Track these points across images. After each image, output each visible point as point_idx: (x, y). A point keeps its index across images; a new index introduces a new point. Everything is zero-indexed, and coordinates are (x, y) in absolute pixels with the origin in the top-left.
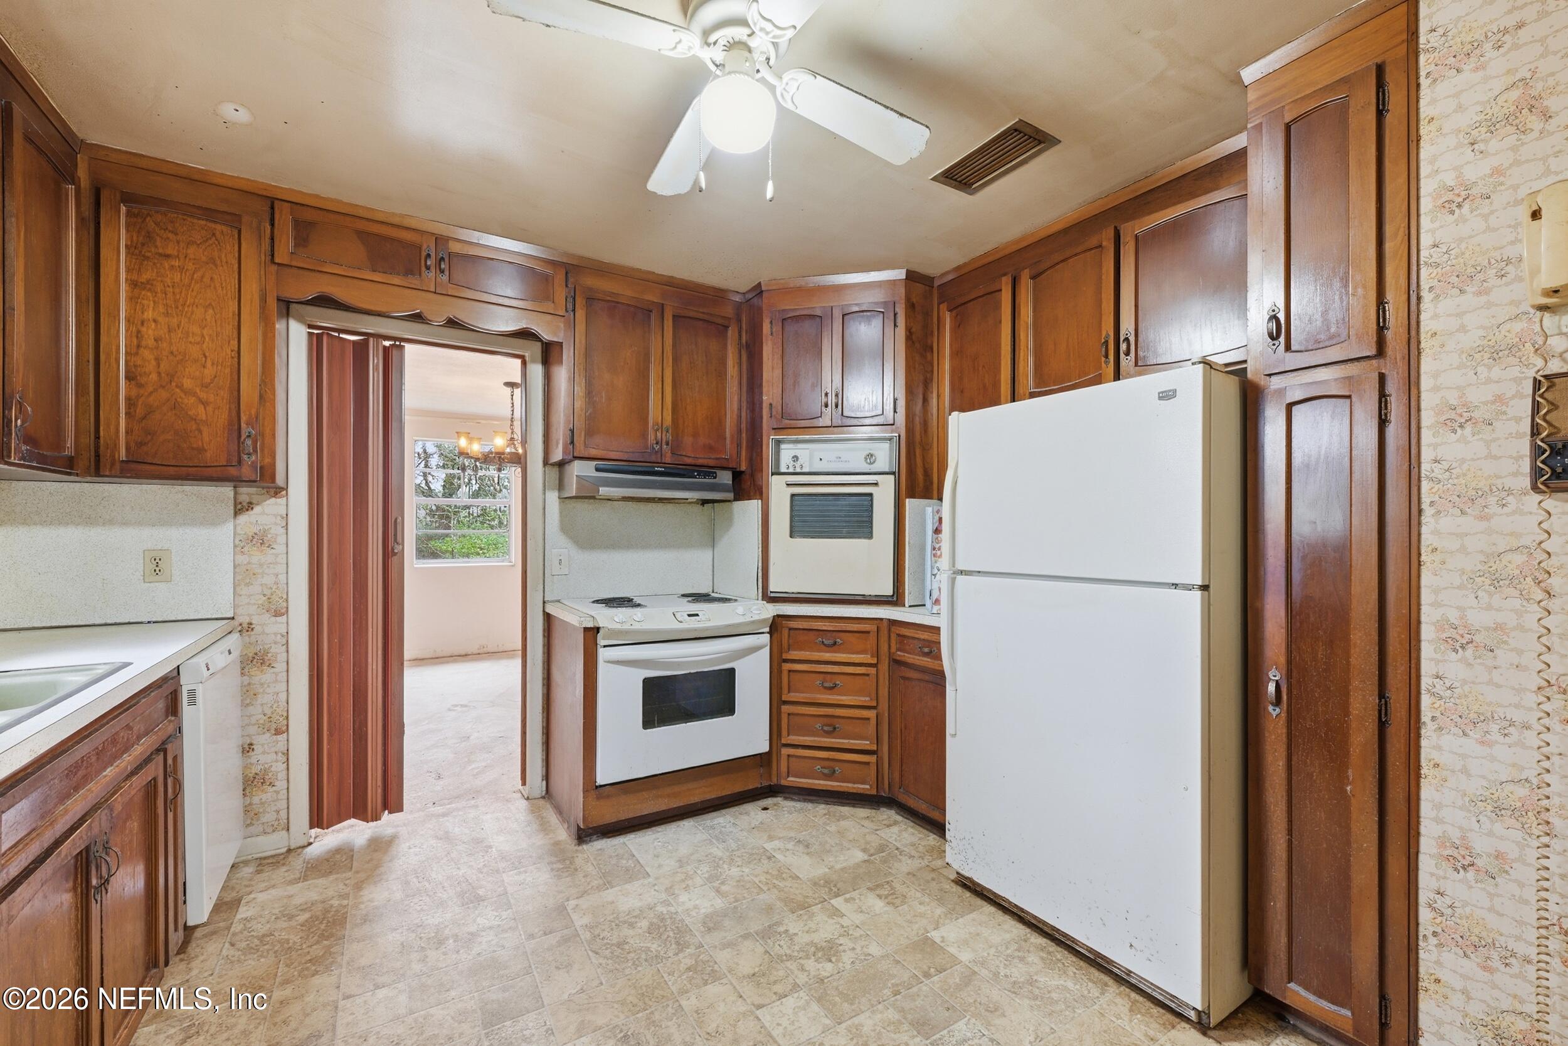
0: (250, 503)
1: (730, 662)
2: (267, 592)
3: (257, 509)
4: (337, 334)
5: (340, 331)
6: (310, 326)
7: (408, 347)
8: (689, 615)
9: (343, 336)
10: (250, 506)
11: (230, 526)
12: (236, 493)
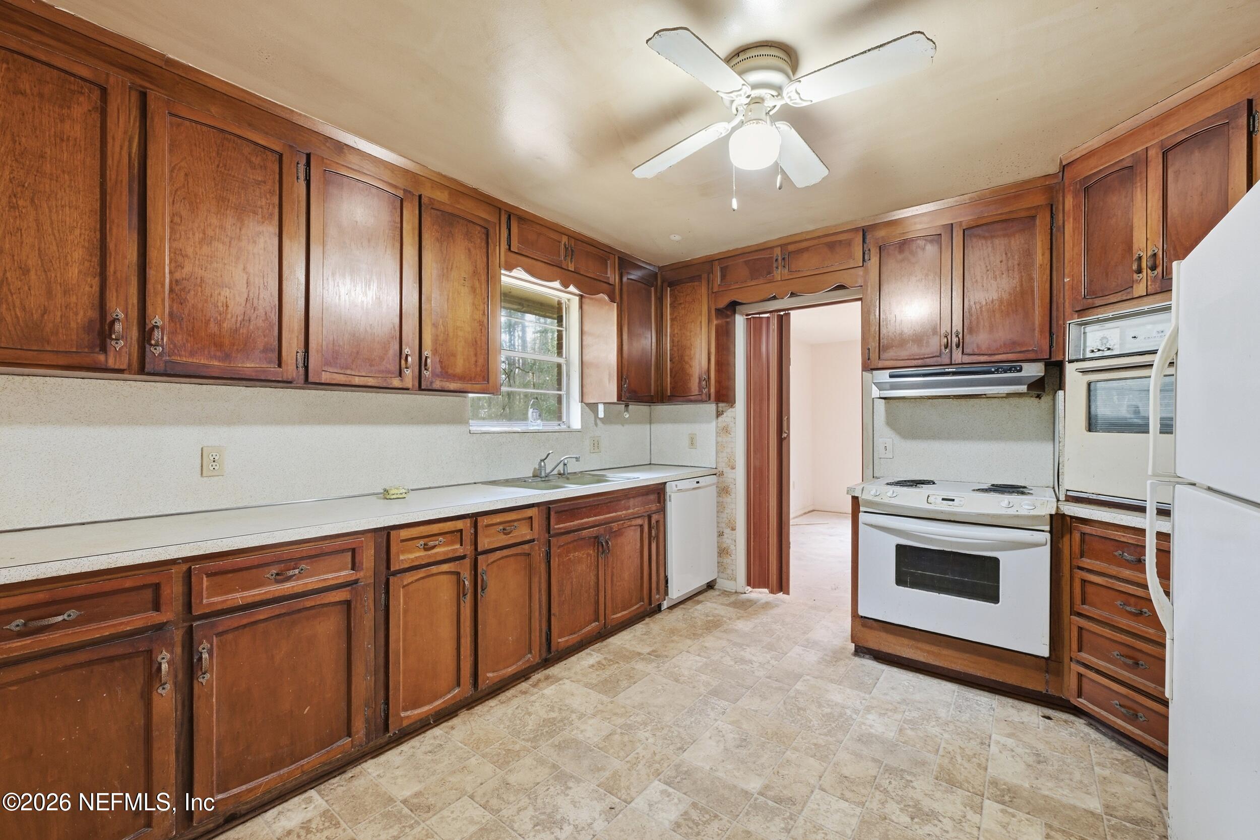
0: (722, 411)
1: (992, 550)
2: (729, 456)
3: (725, 414)
4: (758, 316)
5: (759, 313)
6: (747, 315)
7: (792, 312)
8: (943, 499)
9: (761, 316)
10: (723, 412)
11: (714, 423)
12: (718, 407)
